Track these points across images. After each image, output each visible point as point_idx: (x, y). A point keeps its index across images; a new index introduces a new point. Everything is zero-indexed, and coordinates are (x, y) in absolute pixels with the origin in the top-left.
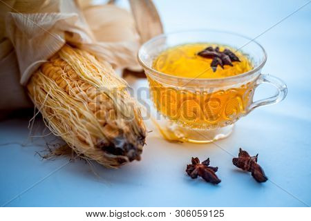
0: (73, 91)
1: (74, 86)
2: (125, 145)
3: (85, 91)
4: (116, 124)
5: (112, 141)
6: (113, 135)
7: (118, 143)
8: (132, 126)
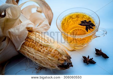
0: (42, 51)
1: (41, 49)
2: (67, 64)
3: (47, 50)
4: (62, 58)
5: (63, 64)
6: (63, 62)
7: (65, 64)
8: (67, 57)
